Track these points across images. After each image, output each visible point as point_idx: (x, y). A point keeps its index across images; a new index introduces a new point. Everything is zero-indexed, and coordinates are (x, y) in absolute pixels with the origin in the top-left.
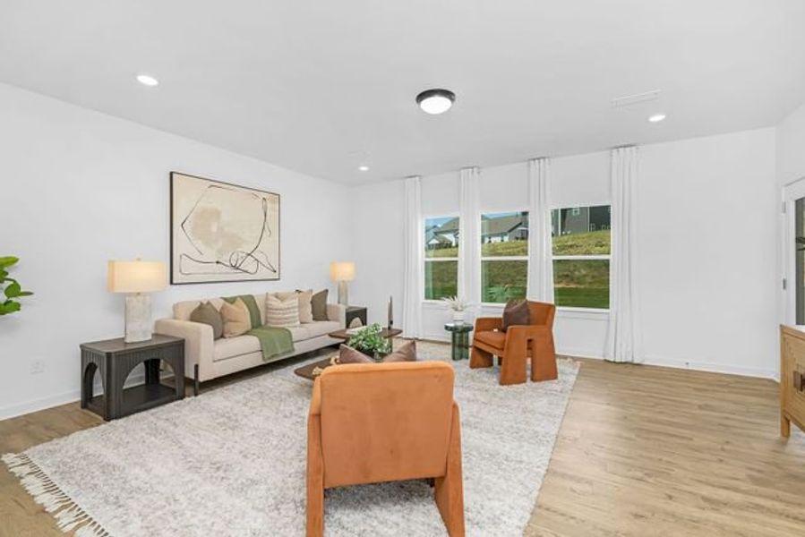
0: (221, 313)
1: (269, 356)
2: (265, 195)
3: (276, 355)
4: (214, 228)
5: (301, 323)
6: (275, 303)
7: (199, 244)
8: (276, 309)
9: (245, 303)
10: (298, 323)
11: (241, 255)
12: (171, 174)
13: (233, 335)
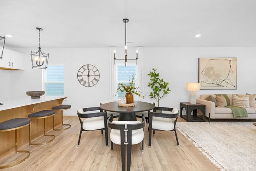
0: (215, 99)
1: (236, 116)
2: (231, 59)
3: (239, 117)
4: (211, 73)
5: (250, 107)
6: (237, 98)
7: (207, 78)
8: (238, 100)
9: (224, 96)
10: (249, 106)
11: (220, 80)
12: (199, 59)
13: (221, 107)
